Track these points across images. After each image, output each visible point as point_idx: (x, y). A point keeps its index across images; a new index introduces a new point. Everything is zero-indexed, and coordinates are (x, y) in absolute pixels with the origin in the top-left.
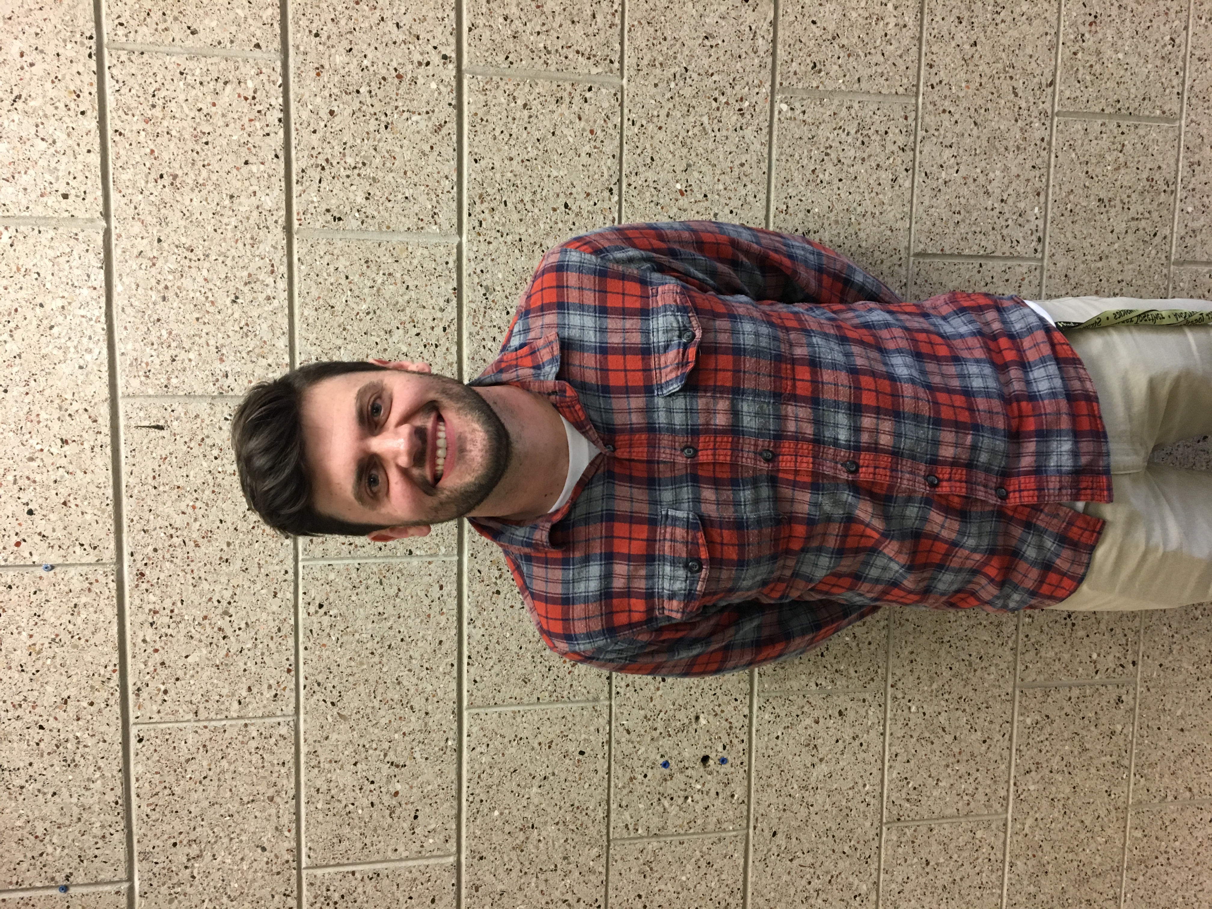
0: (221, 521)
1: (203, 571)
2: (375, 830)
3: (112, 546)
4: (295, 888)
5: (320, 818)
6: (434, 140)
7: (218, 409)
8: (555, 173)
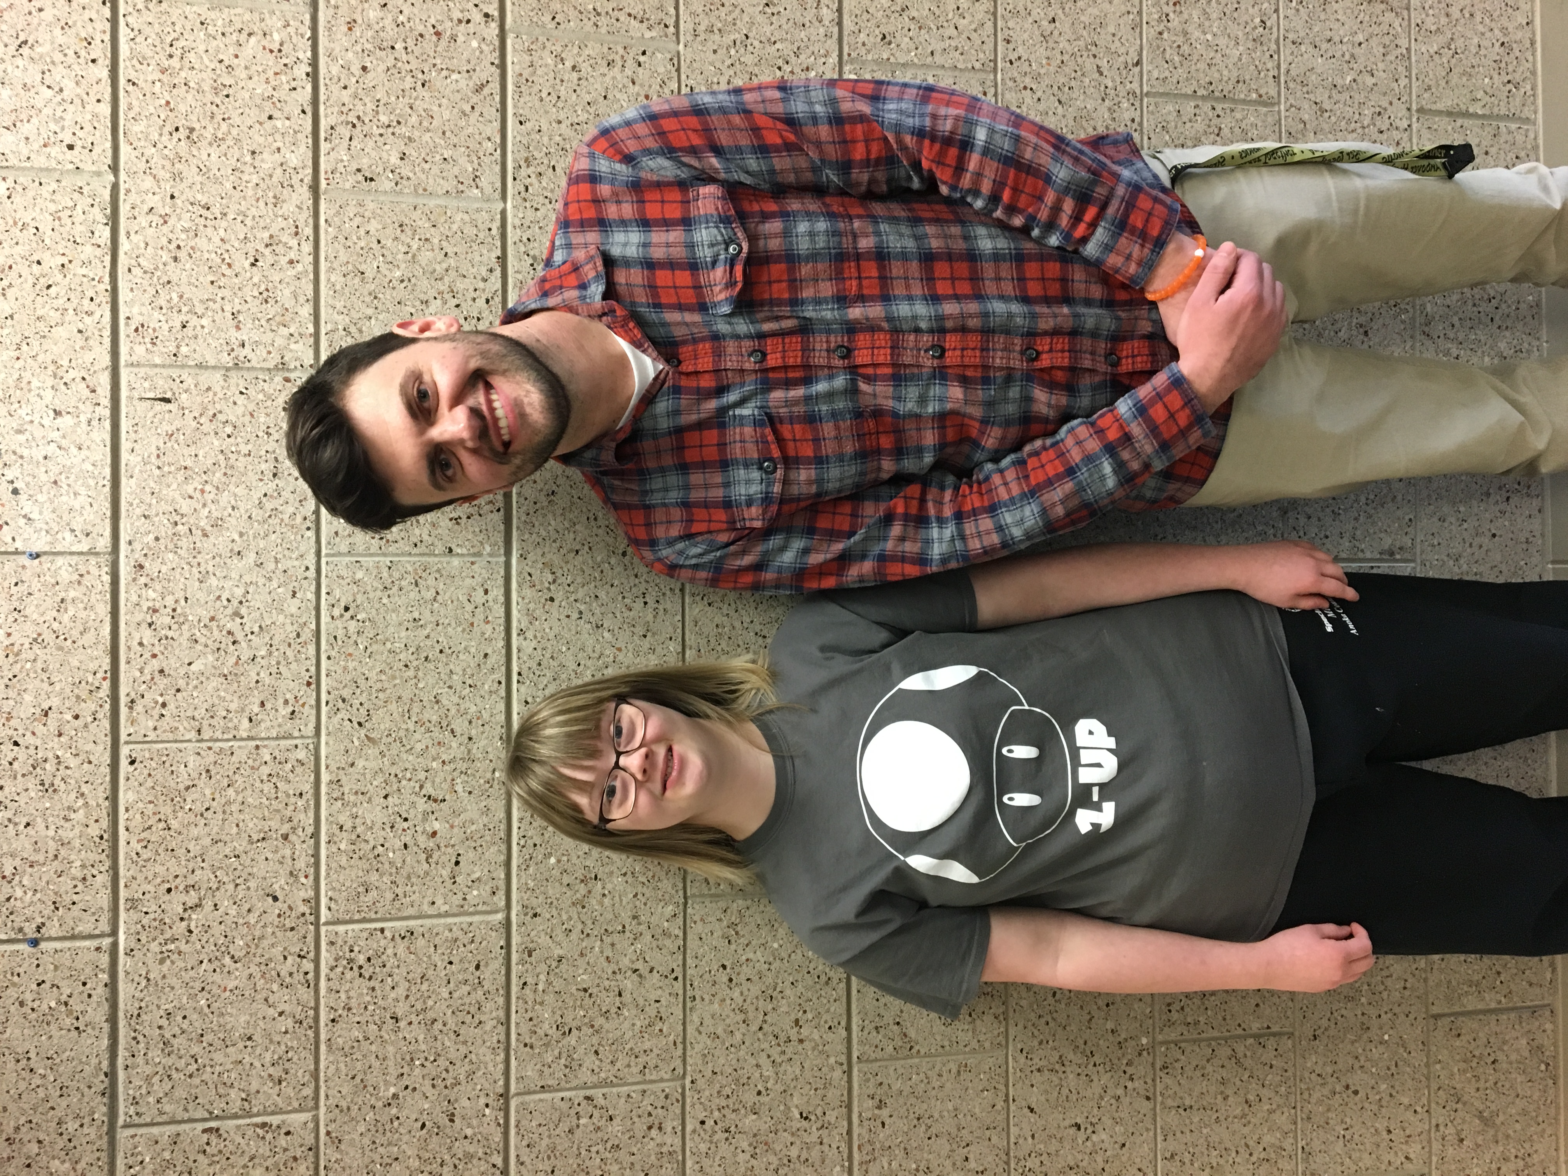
0: (233, 508)
1: (211, 563)
2: (409, 877)
3: (108, 532)
4: (312, 948)
5: (344, 861)
6: (475, 99)
7: (232, 381)
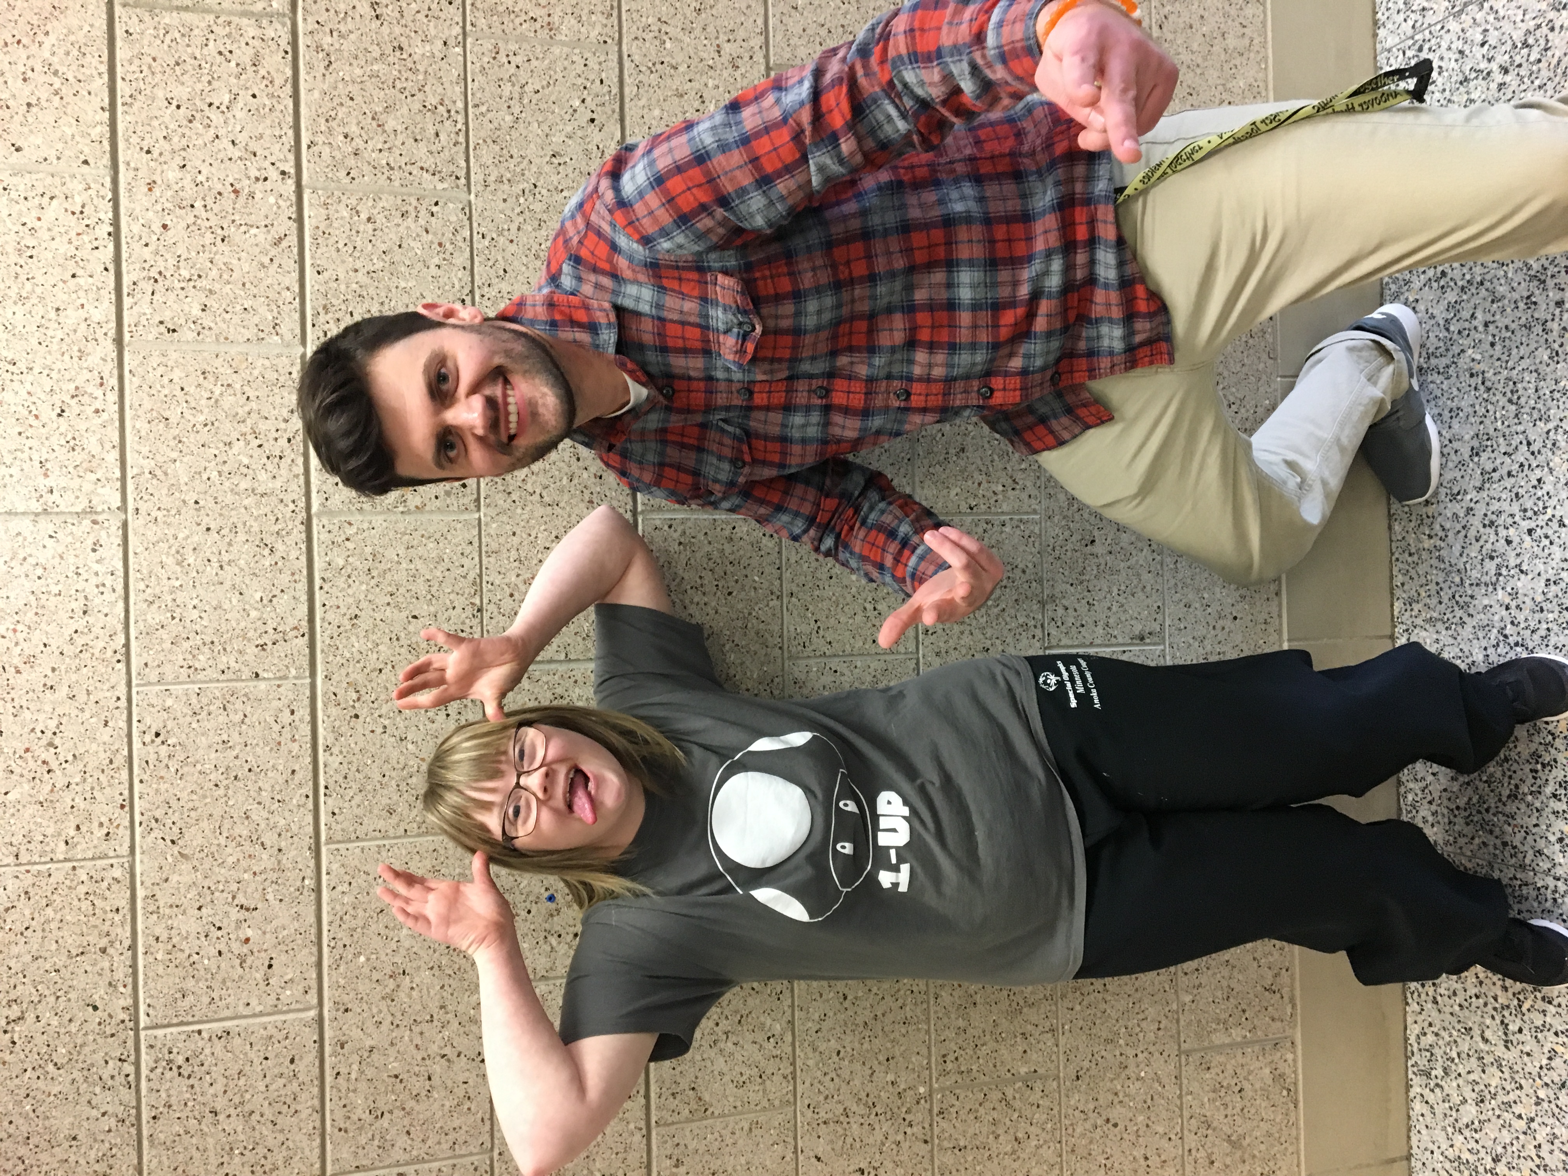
0: (45, 645)
2: (224, 982)
4: (132, 1052)
5: (161, 971)
6: (273, 252)
7: (42, 526)
8: (403, 284)
